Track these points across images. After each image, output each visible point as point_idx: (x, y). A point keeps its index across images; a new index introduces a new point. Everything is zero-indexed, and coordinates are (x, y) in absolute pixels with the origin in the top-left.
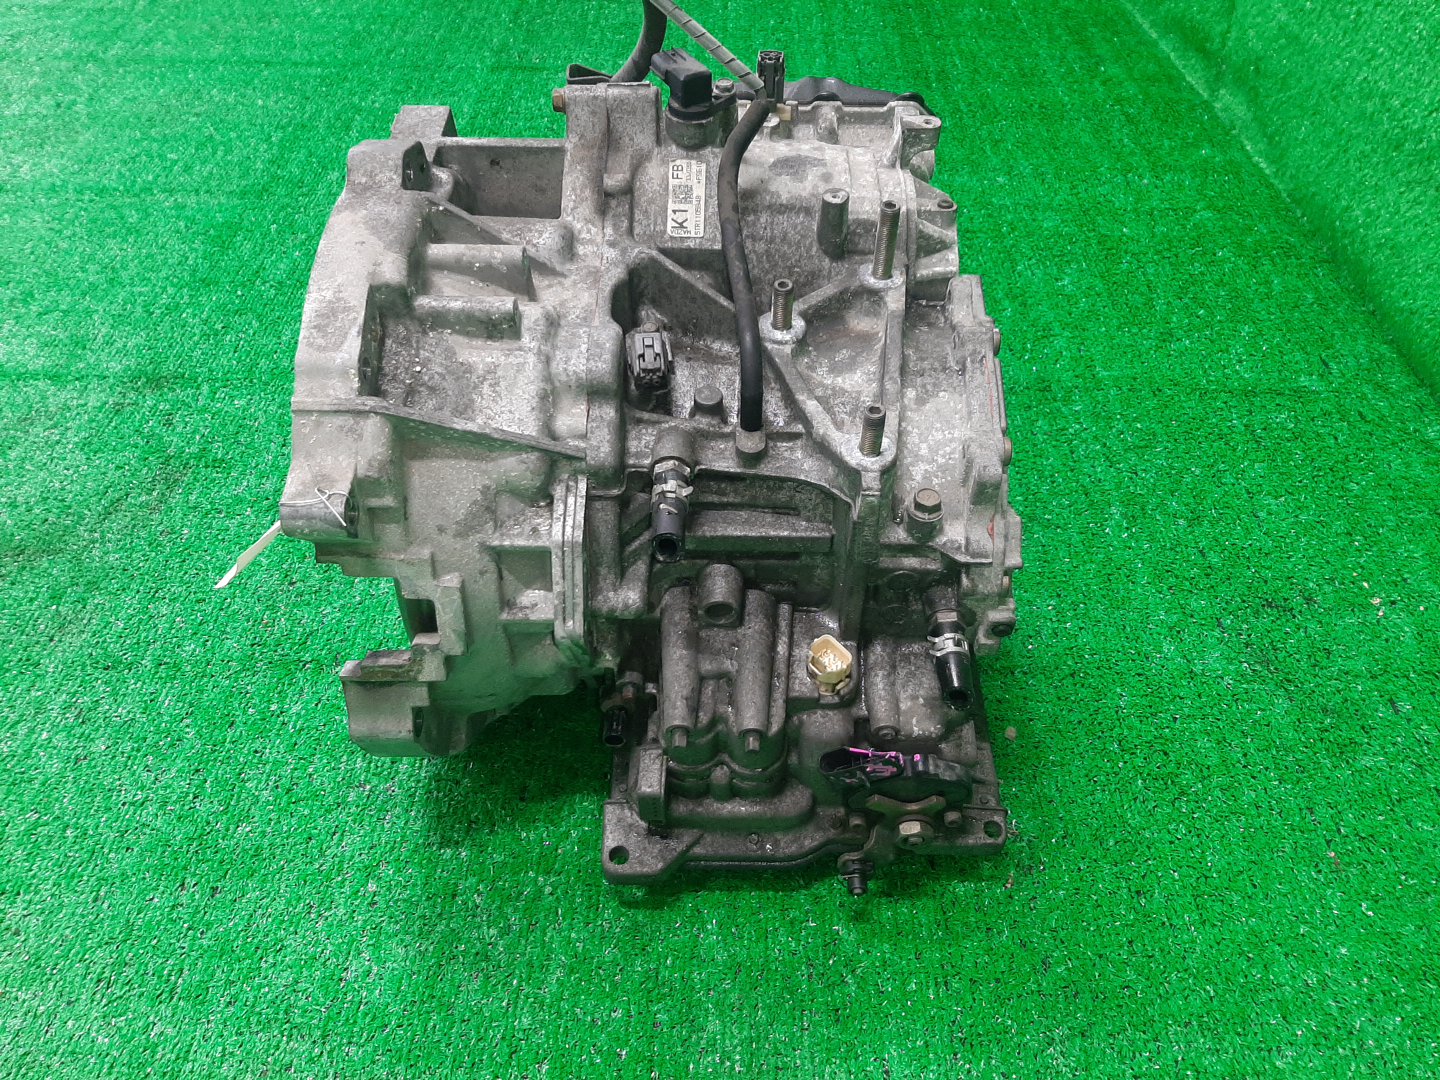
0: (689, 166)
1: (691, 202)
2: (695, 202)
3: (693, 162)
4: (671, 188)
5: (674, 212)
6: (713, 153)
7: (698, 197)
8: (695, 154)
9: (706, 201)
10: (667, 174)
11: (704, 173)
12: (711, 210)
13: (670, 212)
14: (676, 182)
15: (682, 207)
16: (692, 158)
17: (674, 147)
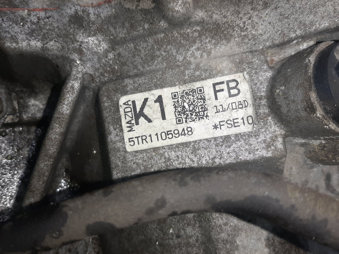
0: (242, 105)
1: (179, 121)
2: (180, 127)
3: (250, 111)
4: (197, 85)
5: (159, 100)
6: (274, 139)
7: (191, 131)
8: (264, 110)
9: (186, 145)
10: (221, 73)
11: (233, 131)
12: (173, 155)
13: (157, 92)
14: (209, 92)
15: (169, 109)
16: (257, 107)
17: (269, 74)
